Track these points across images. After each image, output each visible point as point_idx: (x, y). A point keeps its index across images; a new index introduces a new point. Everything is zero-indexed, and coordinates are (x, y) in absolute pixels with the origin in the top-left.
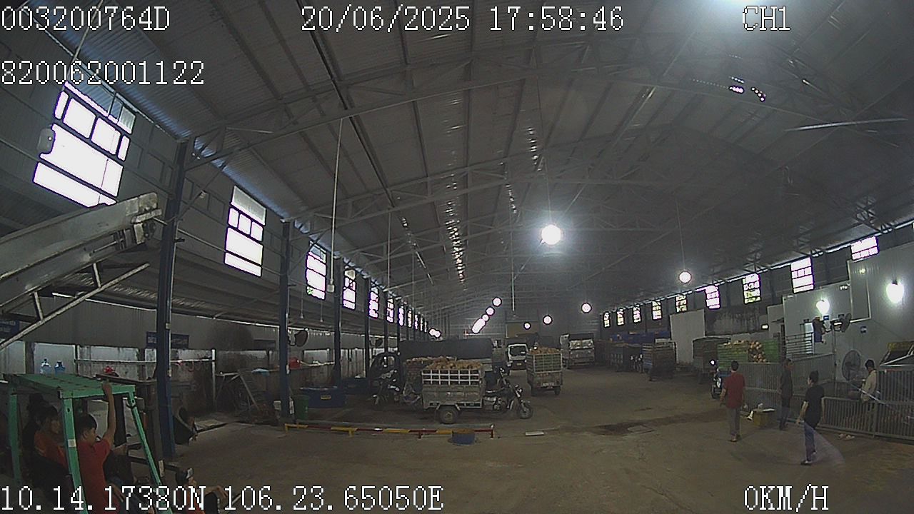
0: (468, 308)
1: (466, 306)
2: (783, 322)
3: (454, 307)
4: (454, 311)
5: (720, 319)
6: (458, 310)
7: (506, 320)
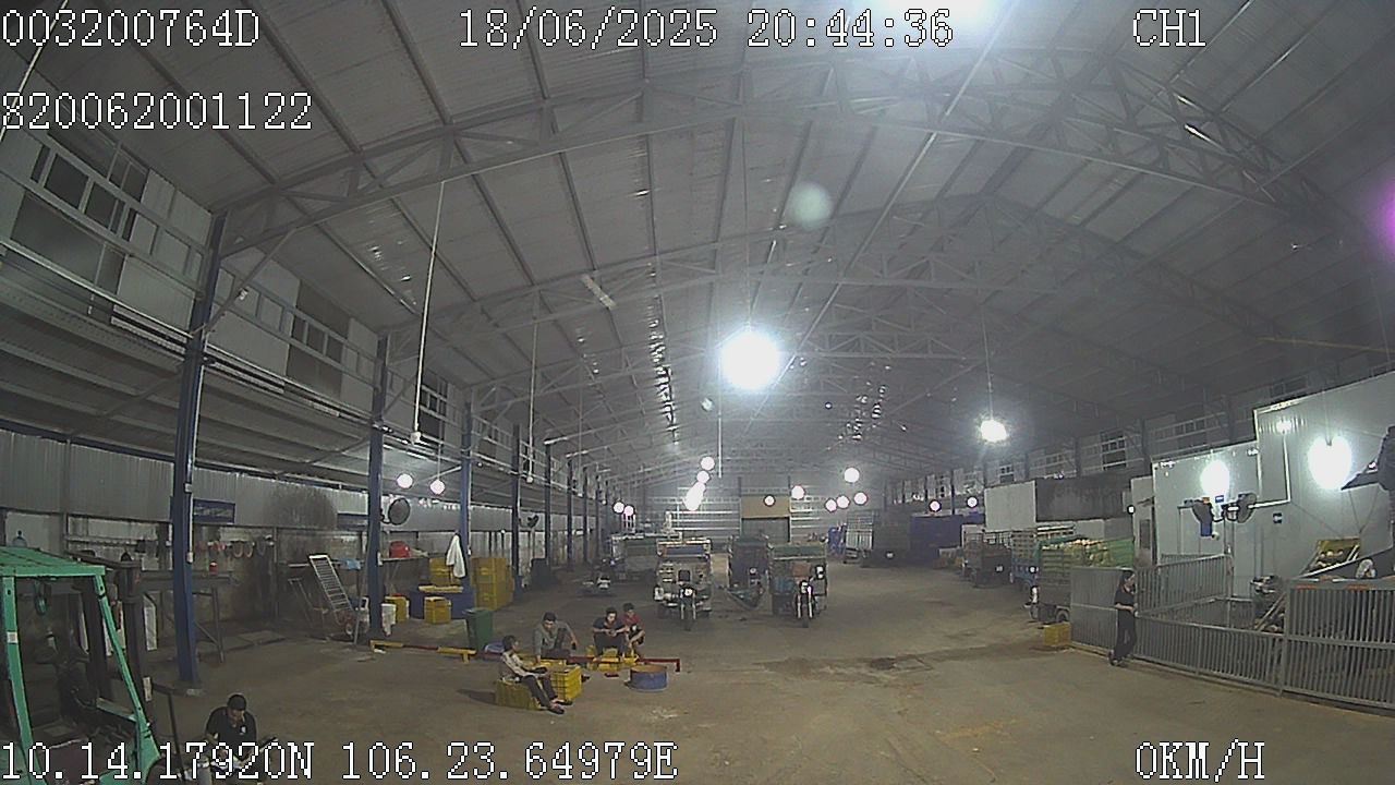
0: (680, 471)
1: (677, 469)
2: (1153, 503)
3: (659, 470)
4: (661, 475)
5: (1059, 496)
6: (666, 474)
7: (740, 490)
